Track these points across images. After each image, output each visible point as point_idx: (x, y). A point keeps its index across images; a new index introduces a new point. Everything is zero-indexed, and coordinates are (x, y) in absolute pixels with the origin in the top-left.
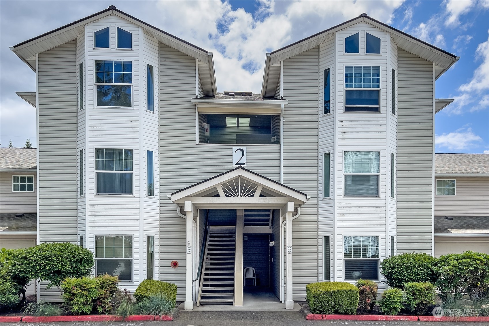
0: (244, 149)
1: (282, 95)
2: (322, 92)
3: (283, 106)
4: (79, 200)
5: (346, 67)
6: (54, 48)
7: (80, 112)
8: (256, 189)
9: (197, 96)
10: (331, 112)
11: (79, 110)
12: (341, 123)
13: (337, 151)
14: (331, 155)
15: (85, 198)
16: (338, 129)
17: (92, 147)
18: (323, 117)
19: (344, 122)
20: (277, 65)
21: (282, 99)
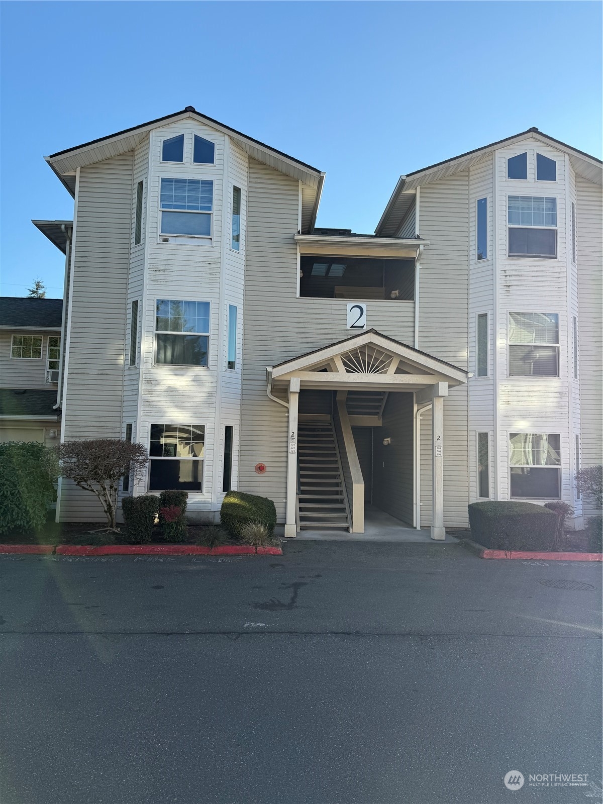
0: (364, 306)
1: (417, 232)
2: (475, 230)
3: (422, 247)
4: (126, 373)
5: (509, 197)
6: (103, 160)
7: (134, 248)
8: (390, 363)
9: (299, 231)
10: (489, 257)
11: (133, 245)
12: (503, 272)
13: (499, 311)
14: (489, 317)
15: (138, 370)
16: (500, 280)
17: (152, 297)
18: (476, 263)
19: (508, 273)
20: (411, 192)
21: (418, 238)
